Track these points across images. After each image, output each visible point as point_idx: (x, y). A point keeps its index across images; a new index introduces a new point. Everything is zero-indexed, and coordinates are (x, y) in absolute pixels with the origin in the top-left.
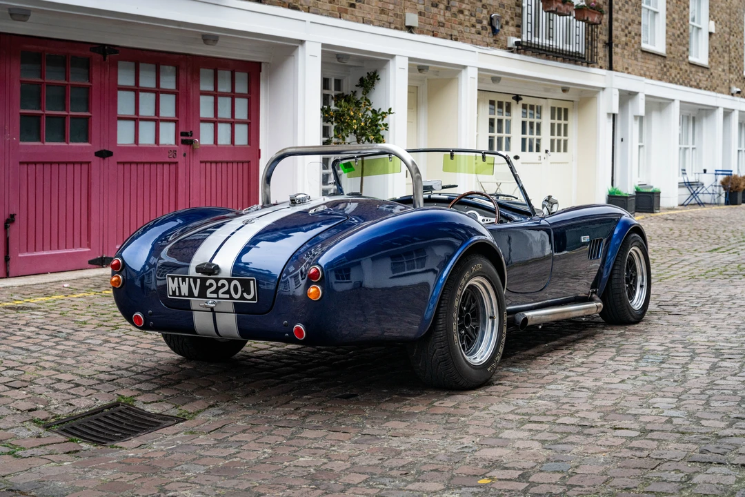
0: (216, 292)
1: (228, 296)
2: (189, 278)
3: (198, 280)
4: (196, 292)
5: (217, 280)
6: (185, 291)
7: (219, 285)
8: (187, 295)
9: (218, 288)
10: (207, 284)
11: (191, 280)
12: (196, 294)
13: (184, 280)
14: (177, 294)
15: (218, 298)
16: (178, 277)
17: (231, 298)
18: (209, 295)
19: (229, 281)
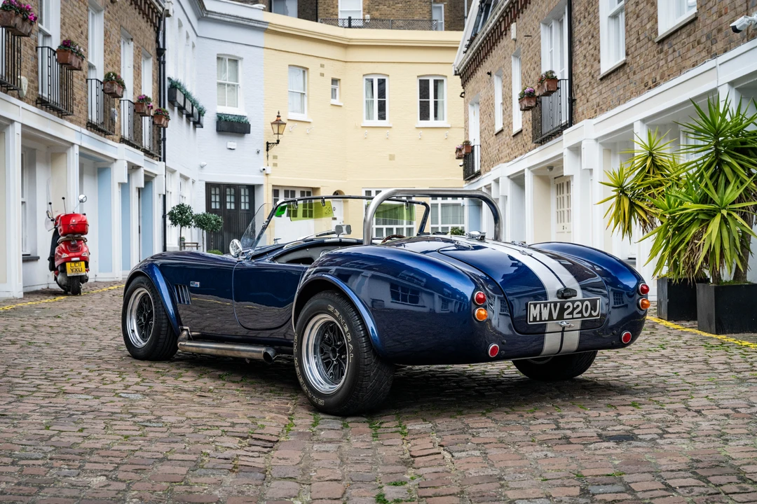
0: (571, 313)
1: (580, 315)
2: (550, 303)
3: (558, 304)
4: (555, 315)
5: (573, 302)
6: (545, 315)
7: (575, 306)
8: (547, 319)
9: (574, 309)
10: (566, 307)
11: (552, 304)
12: (555, 317)
13: (545, 306)
14: (538, 319)
15: (573, 318)
16: (540, 304)
17: (583, 317)
18: (566, 317)
19: (582, 302)
